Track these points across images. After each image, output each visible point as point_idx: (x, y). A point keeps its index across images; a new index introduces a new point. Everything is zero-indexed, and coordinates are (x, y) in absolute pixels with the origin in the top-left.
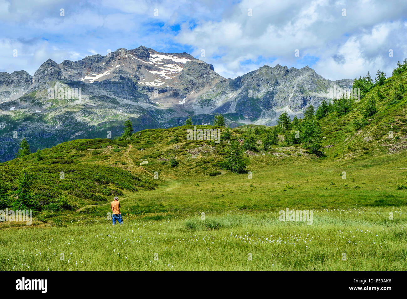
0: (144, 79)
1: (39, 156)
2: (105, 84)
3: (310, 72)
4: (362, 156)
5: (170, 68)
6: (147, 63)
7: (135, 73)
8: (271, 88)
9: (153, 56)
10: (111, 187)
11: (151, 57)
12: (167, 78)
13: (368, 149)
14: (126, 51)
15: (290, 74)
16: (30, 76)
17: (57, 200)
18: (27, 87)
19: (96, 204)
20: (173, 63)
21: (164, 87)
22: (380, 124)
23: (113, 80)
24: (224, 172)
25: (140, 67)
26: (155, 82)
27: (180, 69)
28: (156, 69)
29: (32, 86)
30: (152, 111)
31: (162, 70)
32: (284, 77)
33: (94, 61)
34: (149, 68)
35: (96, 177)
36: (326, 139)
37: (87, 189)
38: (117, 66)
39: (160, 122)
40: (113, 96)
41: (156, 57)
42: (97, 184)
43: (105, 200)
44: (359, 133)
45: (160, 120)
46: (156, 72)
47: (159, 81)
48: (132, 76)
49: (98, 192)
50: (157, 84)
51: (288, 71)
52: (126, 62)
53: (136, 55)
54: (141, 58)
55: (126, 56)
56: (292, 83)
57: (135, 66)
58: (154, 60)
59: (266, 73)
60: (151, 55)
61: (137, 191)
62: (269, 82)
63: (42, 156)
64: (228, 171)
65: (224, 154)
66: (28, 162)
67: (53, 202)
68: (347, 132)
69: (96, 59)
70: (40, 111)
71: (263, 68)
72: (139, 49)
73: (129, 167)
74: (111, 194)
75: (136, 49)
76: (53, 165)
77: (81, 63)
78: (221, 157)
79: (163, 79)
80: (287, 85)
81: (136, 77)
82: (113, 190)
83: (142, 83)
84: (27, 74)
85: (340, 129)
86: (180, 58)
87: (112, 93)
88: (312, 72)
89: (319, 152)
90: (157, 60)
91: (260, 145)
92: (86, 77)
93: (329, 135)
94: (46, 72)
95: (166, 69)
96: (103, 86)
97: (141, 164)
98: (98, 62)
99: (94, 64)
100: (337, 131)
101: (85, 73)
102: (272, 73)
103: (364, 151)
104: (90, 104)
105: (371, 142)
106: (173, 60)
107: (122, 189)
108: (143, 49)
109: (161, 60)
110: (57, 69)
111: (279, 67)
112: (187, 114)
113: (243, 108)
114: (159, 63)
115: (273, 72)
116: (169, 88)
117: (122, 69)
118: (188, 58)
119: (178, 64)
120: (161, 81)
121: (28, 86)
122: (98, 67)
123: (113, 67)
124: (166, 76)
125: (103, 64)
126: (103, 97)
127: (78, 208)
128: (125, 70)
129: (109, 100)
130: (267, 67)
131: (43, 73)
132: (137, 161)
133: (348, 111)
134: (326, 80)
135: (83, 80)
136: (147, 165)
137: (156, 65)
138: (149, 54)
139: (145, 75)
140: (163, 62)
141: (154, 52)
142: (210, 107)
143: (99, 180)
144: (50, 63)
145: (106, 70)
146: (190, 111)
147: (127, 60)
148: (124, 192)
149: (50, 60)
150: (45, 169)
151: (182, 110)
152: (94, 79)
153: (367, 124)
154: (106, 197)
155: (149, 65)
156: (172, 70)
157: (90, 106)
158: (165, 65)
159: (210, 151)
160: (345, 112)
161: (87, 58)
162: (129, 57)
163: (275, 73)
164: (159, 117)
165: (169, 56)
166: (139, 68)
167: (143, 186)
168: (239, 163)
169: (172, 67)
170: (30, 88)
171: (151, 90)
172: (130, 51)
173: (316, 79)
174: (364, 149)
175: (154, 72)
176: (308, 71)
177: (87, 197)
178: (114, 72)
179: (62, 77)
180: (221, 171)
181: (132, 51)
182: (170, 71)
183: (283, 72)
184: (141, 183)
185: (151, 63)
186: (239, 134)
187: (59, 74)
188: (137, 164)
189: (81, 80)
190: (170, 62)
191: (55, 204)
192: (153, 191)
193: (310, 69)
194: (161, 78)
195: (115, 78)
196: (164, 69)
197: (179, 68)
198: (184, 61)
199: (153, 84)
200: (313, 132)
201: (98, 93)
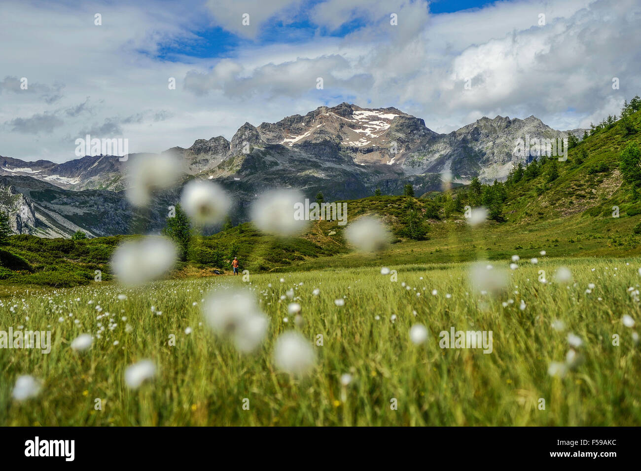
0: (348, 139)
1: (241, 230)
2: (305, 146)
3: (536, 123)
4: (537, 220)
5: (376, 125)
6: (350, 120)
7: (337, 133)
8: (490, 143)
9: (357, 113)
10: (296, 254)
11: (355, 114)
12: (373, 136)
13: (543, 214)
14: (327, 109)
15: (512, 126)
16: (227, 141)
17: (255, 263)
18: (224, 154)
19: (283, 266)
20: (378, 119)
21: (369, 147)
22: (557, 189)
23: (314, 142)
24: (404, 240)
25: (343, 125)
26: (360, 142)
27: (387, 126)
28: (360, 127)
29: (230, 153)
30: (357, 174)
31: (367, 128)
32: (506, 129)
33: (293, 122)
34: (353, 126)
35: (285, 247)
36: (510, 205)
37: (277, 255)
38: (318, 126)
39: (366, 185)
40: (314, 159)
41: (360, 114)
42: (284, 252)
43: (289, 263)
44: (539, 199)
45: (367, 183)
46: (361, 130)
47: (363, 141)
48: (334, 136)
49: (285, 258)
50: (363, 143)
51: (510, 122)
52: (328, 120)
53: (338, 113)
54: (344, 116)
55: (328, 114)
56: (514, 136)
57: (337, 125)
58: (358, 118)
59: (485, 126)
60: (354, 112)
61: (317, 257)
62: (488, 136)
63: (243, 229)
64: (408, 238)
65: (405, 223)
66: (231, 235)
67: (252, 265)
68: (530, 197)
69: (296, 120)
70: (239, 179)
71: (481, 120)
72: (341, 106)
73: (319, 238)
74: (295, 259)
75: (338, 106)
76: (252, 238)
77: (280, 124)
78: (403, 226)
79: (368, 138)
80: (510, 138)
81: (339, 136)
82: (296, 256)
83: (346, 143)
84: (225, 140)
85: (524, 195)
86: (387, 113)
87: (313, 156)
88: (538, 122)
89: (500, 218)
90: (361, 117)
91: (443, 213)
92: (286, 140)
93: (513, 201)
94: (243, 137)
95: (371, 126)
96: (304, 149)
97: (329, 234)
98: (297, 122)
99: (293, 125)
100: (521, 196)
101: (283, 135)
102: (491, 126)
103: (539, 216)
104: (290, 169)
105: (546, 207)
106: (379, 116)
107: (305, 255)
108: (346, 106)
109: (365, 117)
110: (254, 132)
111: (500, 118)
112: (396, 175)
113: (459, 166)
114: (363, 120)
115: (493, 124)
116: (375, 148)
117: (324, 129)
118: (395, 114)
119: (385, 120)
120: (366, 141)
121: (226, 153)
122: (297, 127)
123: (313, 127)
124: (371, 135)
125: (303, 124)
126: (304, 161)
127: (270, 269)
128: (326, 130)
129: (310, 164)
130: (485, 119)
131: (240, 138)
132: (326, 231)
133: (537, 176)
134: (554, 131)
135: (282, 143)
136: (335, 235)
137: (360, 123)
138: (353, 111)
139: (349, 134)
140: (368, 119)
141: (358, 109)
142: (421, 166)
143: (286, 249)
144: (247, 126)
145: (306, 130)
146: (400, 172)
147: (329, 118)
148: (306, 258)
149: (247, 123)
150: (246, 241)
151: (390, 171)
152: (294, 141)
153: (548, 189)
154: (290, 261)
155: (352, 123)
156: (378, 128)
157: (290, 171)
158: (370, 123)
159: (393, 220)
160: (534, 176)
161: (285, 119)
162: (330, 115)
163: (495, 125)
164: (366, 179)
165: (374, 112)
166: (342, 127)
167: (323, 253)
168: (418, 231)
169: (378, 124)
170: (227, 155)
171: (355, 150)
172: (332, 108)
173: (543, 131)
174: (540, 214)
175: (358, 131)
176: (533, 121)
177: (276, 262)
178: (314, 133)
179: (261, 141)
180: (401, 239)
181: (333, 109)
182: (376, 129)
183: (504, 124)
184: (322, 251)
185: (354, 121)
186: (423, 203)
187: (257, 138)
188: (326, 234)
189: (280, 143)
190: (375, 119)
191: (253, 266)
192: (332, 257)
193: (535, 119)
194: (366, 137)
195: (316, 139)
196: (369, 126)
197: (386, 124)
198: (391, 116)
199: (358, 144)
200: (492, 199)
201: (298, 157)
